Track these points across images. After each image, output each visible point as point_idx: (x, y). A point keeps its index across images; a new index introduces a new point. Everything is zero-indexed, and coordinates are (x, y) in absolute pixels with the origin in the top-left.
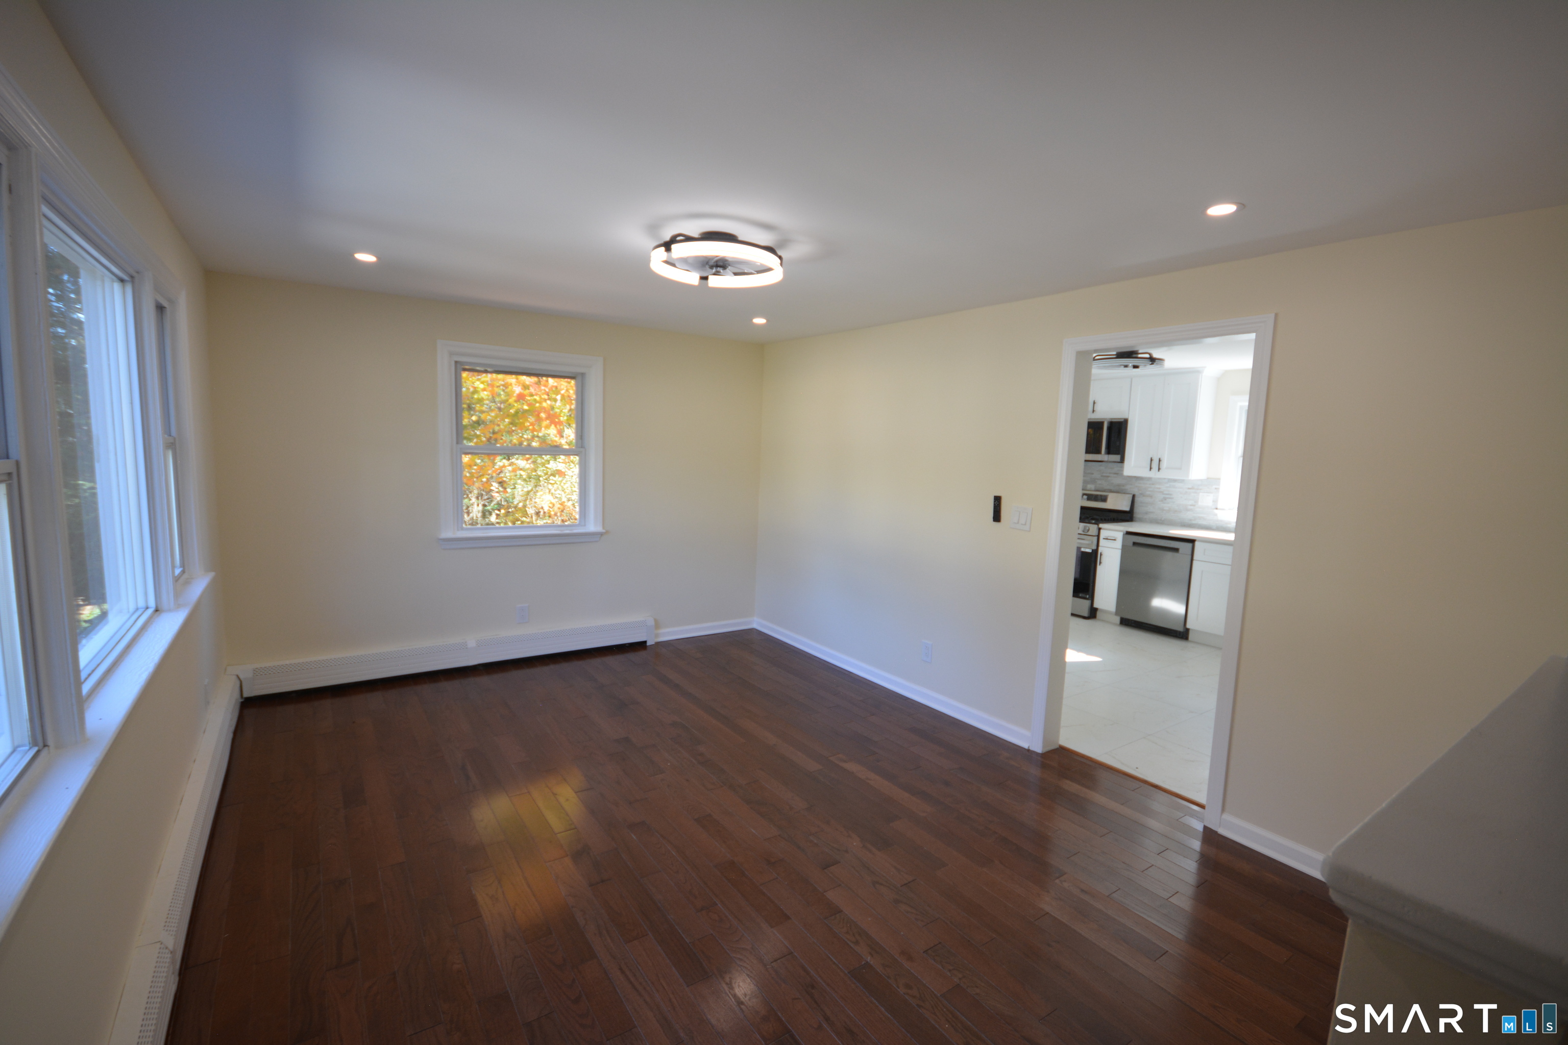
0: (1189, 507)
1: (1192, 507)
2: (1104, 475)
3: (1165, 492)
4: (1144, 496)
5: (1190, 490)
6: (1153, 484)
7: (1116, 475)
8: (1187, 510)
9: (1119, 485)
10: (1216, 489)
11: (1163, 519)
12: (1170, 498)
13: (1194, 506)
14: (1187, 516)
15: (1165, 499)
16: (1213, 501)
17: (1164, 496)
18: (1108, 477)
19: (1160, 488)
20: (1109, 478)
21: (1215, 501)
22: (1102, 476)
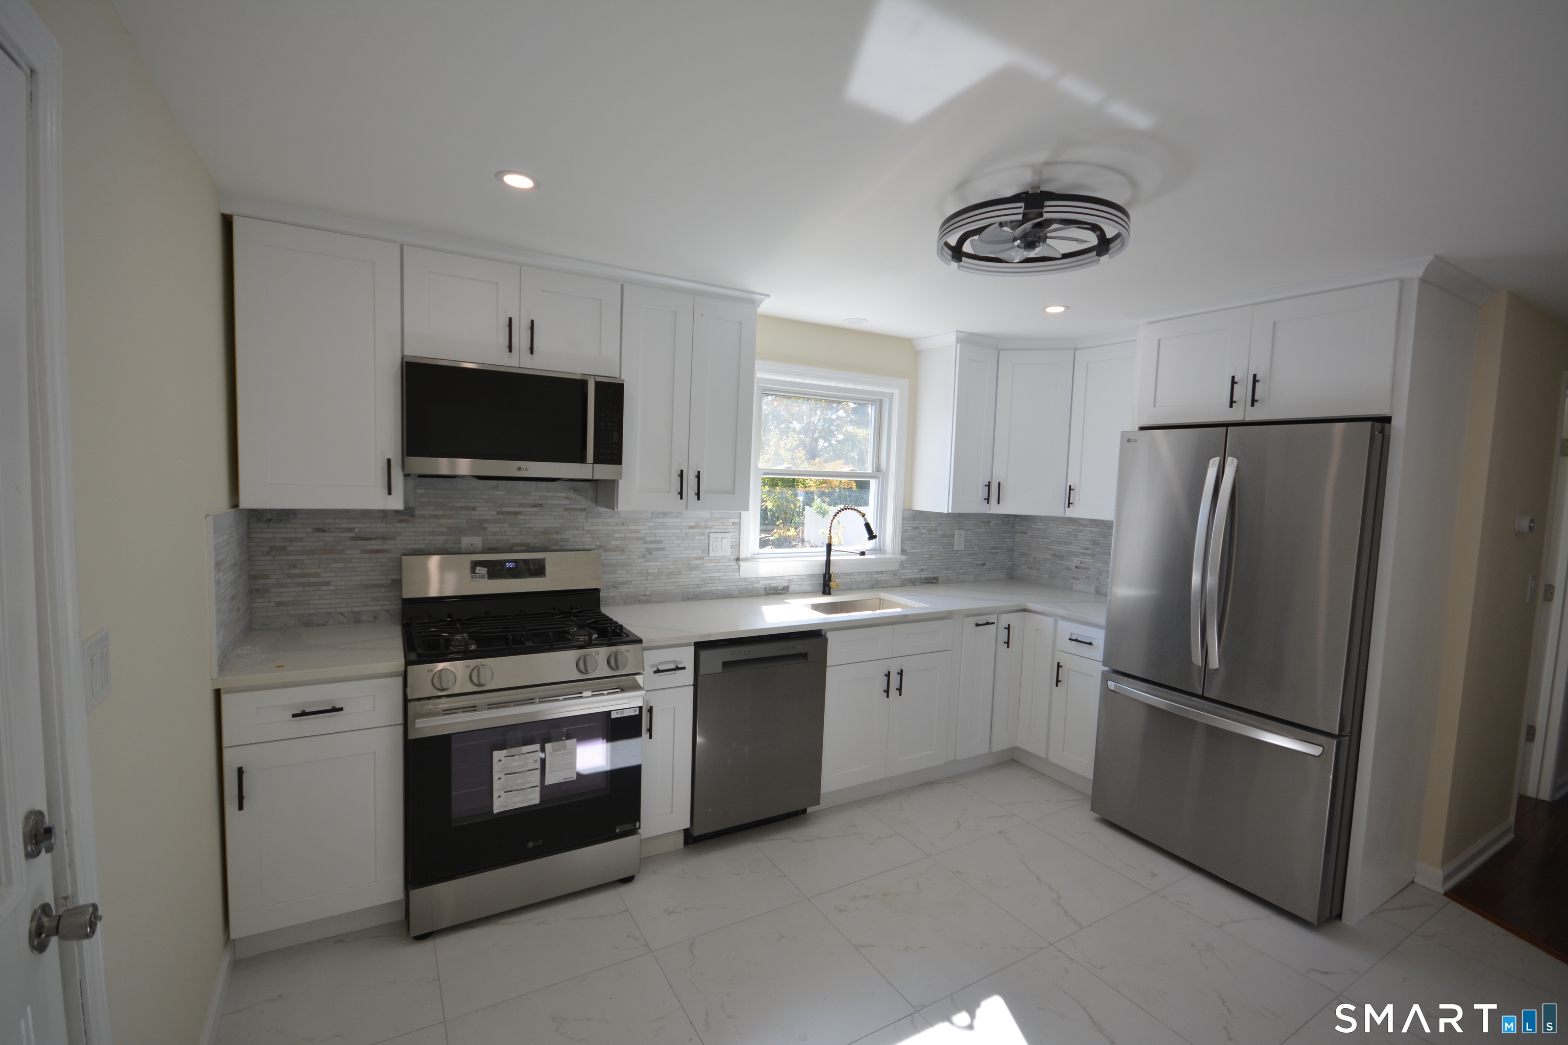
0: (695, 562)
1: (699, 562)
2: (505, 509)
3: (648, 539)
4: (606, 550)
5: (692, 531)
6: (623, 524)
7: (536, 509)
8: (691, 568)
9: (546, 532)
10: (733, 523)
11: (648, 593)
12: (657, 549)
13: (702, 558)
14: (691, 580)
15: (650, 551)
16: (732, 547)
17: (646, 546)
18: (516, 513)
19: (637, 532)
20: (520, 517)
21: (737, 546)
22: (498, 513)
